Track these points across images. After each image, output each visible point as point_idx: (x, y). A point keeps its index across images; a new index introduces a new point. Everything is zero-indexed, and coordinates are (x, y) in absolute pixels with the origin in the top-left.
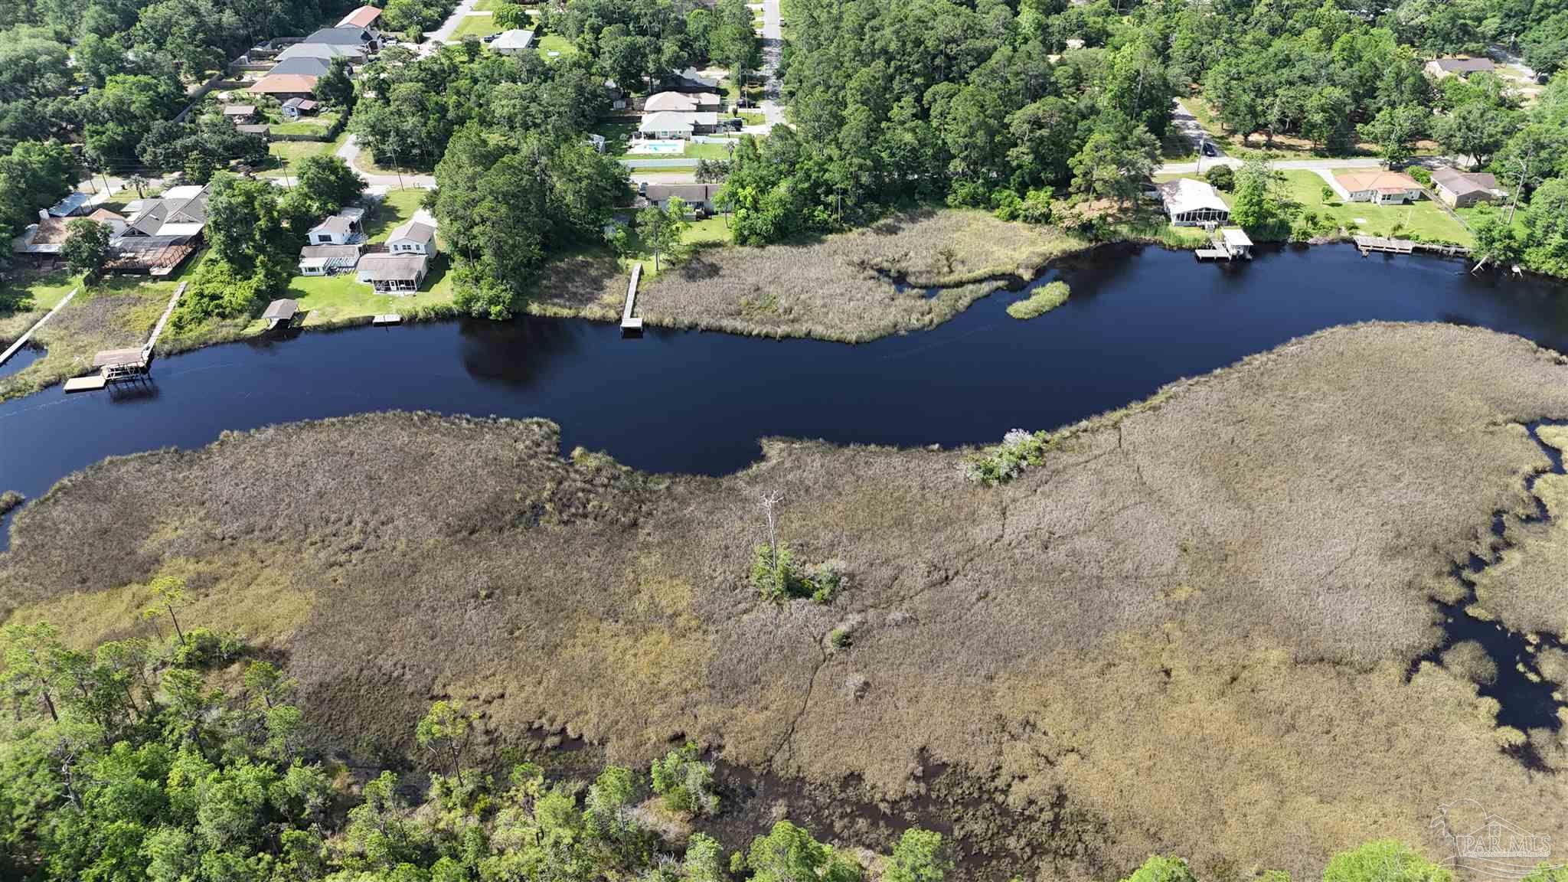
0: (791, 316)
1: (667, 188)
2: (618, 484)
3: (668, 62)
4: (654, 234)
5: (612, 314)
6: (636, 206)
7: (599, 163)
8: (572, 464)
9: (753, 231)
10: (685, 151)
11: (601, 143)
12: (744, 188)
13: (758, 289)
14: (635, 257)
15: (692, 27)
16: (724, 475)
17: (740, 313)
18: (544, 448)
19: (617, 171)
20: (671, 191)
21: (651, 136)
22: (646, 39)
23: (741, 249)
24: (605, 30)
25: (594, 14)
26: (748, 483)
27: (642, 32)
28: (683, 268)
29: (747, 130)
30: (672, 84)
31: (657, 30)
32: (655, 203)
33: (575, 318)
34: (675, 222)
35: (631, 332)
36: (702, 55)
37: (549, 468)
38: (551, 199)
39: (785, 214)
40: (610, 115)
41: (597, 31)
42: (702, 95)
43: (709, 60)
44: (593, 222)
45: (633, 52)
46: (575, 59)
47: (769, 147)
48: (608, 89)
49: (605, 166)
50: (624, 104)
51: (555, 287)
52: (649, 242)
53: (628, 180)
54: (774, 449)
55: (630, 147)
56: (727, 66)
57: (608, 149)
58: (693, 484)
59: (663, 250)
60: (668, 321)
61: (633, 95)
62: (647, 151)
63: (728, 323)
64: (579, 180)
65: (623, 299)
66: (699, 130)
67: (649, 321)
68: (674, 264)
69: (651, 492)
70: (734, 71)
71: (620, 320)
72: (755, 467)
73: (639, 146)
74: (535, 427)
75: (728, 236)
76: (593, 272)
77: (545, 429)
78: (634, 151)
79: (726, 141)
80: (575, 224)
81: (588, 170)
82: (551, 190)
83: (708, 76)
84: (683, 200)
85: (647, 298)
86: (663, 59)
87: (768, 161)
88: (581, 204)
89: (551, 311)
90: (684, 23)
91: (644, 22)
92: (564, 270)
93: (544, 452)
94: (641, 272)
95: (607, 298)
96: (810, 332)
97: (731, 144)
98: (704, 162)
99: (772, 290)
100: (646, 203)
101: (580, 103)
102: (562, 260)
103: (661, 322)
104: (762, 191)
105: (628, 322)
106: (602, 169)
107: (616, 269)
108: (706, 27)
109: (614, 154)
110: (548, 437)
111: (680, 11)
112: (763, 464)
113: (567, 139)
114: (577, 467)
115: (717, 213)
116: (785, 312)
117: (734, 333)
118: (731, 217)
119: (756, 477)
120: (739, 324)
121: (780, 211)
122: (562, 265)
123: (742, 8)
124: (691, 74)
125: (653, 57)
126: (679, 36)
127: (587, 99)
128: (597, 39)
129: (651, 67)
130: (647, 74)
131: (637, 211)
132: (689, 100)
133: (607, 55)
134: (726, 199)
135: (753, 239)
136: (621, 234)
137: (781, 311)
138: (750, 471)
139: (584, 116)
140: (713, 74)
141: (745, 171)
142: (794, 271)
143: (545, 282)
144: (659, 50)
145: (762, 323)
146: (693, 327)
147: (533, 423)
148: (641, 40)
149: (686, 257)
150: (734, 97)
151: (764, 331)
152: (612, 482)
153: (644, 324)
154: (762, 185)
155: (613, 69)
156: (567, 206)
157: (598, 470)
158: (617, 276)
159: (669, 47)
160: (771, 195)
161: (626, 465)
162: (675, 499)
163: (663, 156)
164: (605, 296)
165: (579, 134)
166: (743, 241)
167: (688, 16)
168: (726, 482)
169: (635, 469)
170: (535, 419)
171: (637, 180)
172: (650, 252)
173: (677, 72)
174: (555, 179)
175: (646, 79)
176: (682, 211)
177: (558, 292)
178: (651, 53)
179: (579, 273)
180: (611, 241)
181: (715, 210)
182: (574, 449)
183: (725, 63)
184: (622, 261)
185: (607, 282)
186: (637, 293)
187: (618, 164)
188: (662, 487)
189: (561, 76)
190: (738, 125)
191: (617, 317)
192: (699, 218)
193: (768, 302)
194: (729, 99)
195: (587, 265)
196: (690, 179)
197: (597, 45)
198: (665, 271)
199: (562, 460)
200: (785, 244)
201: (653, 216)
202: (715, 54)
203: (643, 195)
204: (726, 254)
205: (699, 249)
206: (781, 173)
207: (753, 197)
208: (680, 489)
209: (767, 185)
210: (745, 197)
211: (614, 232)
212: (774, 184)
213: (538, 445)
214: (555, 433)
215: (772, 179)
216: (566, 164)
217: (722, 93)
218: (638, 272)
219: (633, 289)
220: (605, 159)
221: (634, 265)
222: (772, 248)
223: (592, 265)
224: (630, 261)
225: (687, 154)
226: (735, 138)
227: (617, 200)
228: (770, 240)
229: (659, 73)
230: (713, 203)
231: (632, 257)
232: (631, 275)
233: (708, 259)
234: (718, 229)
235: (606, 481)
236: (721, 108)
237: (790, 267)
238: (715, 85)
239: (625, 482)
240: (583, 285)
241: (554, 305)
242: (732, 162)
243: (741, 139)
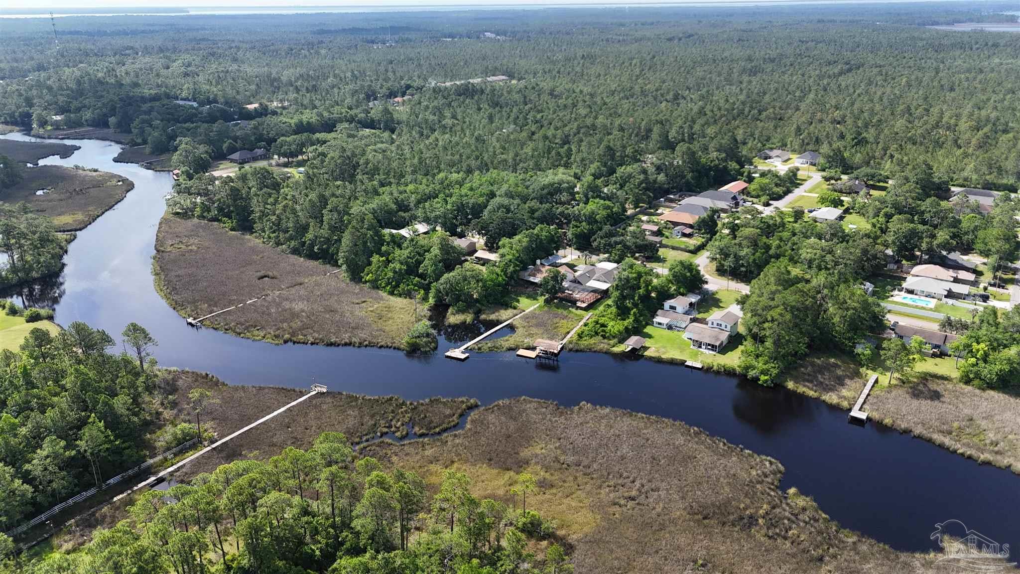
0: (996, 449)
1: (913, 329)
2: (816, 525)
3: (938, 246)
4: (894, 358)
5: (845, 404)
6: (885, 336)
7: (866, 302)
8: (786, 498)
9: (978, 375)
10: (936, 307)
11: (871, 289)
12: (978, 343)
13: (971, 420)
14: (874, 370)
15: (965, 225)
16: (903, 552)
17: (950, 433)
18: (769, 480)
19: (877, 309)
20: (916, 332)
21: (911, 292)
22: (925, 227)
23: (964, 386)
24: (895, 218)
25: (890, 206)
26: (923, 565)
27: (924, 222)
28: (911, 388)
29: (992, 303)
30: (938, 261)
31: (936, 222)
32: (901, 337)
33: (817, 399)
34: (913, 353)
35: (855, 420)
36: (968, 245)
37: (769, 494)
38: (823, 318)
39: (1010, 371)
40: (883, 272)
41: (889, 217)
42: (960, 272)
43: (973, 249)
44: (849, 339)
45: (913, 234)
46: (868, 232)
47: (1008, 318)
48: (886, 255)
49: (869, 304)
50: (896, 267)
51: (809, 375)
52: (888, 363)
53: (884, 317)
55: (892, 296)
56: (987, 256)
57: (874, 293)
58: (876, 548)
59: (898, 371)
60: (888, 421)
61: (904, 262)
62: (905, 301)
63: (938, 438)
64: (847, 309)
65: (857, 397)
66: (950, 295)
67: (873, 417)
68: (904, 383)
69: (841, 541)
70: (992, 260)
71: (850, 410)
72: (932, 555)
73: (899, 297)
74: (767, 464)
75: (955, 374)
76: (839, 372)
77: (774, 467)
78: (895, 299)
79: (973, 307)
80: (836, 337)
81: (855, 304)
82: (825, 311)
83: (968, 260)
84: (924, 341)
85: (875, 400)
86: (935, 242)
87: (1005, 328)
88: (844, 326)
89: (801, 389)
90: (960, 221)
91: (927, 216)
92: (819, 365)
93: (768, 483)
94: (876, 381)
95: (845, 392)
96: (1010, 466)
97: (976, 311)
98: (949, 318)
99: (984, 424)
100: (894, 336)
101: (862, 260)
102: (820, 359)
103: (882, 420)
104: (994, 349)
105: (855, 413)
106: (866, 306)
107: (857, 374)
108: (976, 227)
109: (879, 298)
110: (774, 473)
111: (958, 212)
112: (940, 555)
113: (846, 281)
114: (789, 501)
115: (950, 356)
116: (992, 444)
117: (941, 446)
118: (962, 362)
119: (932, 562)
120: (947, 441)
121: (1007, 368)
122: (818, 361)
123: (1011, 218)
124: (956, 256)
125: (928, 240)
126: (952, 230)
127: (868, 259)
128: (888, 222)
129: (924, 246)
130: (920, 250)
131: (885, 339)
132: (951, 273)
133: (892, 233)
134: (961, 348)
135: (976, 382)
136: (868, 352)
137: (988, 442)
138: (927, 557)
139: (863, 269)
140: (974, 260)
141: (983, 331)
142: (1008, 415)
143: (803, 369)
144: (933, 236)
145: (968, 445)
146: (907, 432)
147: (766, 460)
148: (921, 227)
149: (915, 380)
150: (988, 277)
151: (969, 453)
152: (812, 522)
153: (868, 418)
154: (995, 344)
155: (894, 242)
156: (833, 324)
157: (804, 509)
158: (856, 379)
159: (942, 235)
160: (1001, 354)
161: (825, 513)
162: (858, 553)
163: (917, 307)
164: (844, 391)
165: (855, 280)
166: (967, 381)
167: (964, 217)
168: (904, 557)
169: (832, 519)
170: (769, 458)
171: (891, 319)
172: (887, 369)
173: (944, 253)
174: (830, 305)
175: (918, 253)
176: (921, 348)
177: (810, 378)
178: (926, 237)
179: (829, 370)
180: (859, 355)
181: (949, 353)
182: (790, 488)
183: (986, 253)
184: (863, 370)
185: (848, 381)
186: (868, 395)
187: (879, 305)
188: (850, 540)
189: (854, 241)
190: (985, 298)
191: (848, 407)
192: (934, 355)
193: (978, 432)
194: (982, 278)
195: (836, 366)
196: (935, 327)
197: (886, 226)
198: (896, 386)
199: (780, 493)
200: (1004, 392)
201: (896, 345)
202: (979, 246)
203: (893, 330)
204: (950, 386)
205: (926, 377)
206: (1014, 339)
207: (984, 351)
208: (864, 548)
209: (999, 345)
210: (978, 351)
211: (863, 349)
212: (1005, 346)
213: (766, 476)
214: (780, 472)
215: (1005, 342)
216: (841, 297)
217: (979, 273)
218: (873, 381)
219: (866, 391)
220: (870, 300)
221: (872, 376)
222: (992, 393)
223: (839, 367)
224: (869, 372)
225: (936, 309)
226: (980, 306)
227: (872, 329)
228: (991, 386)
229: (930, 251)
230: (949, 347)
231: (871, 369)
232: (867, 381)
233: (933, 386)
234: (948, 367)
235: (807, 519)
236: (975, 284)
237: (1003, 411)
238: (973, 267)
239: (821, 525)
240: (830, 379)
241: (805, 386)
242: (974, 323)
243: (985, 308)
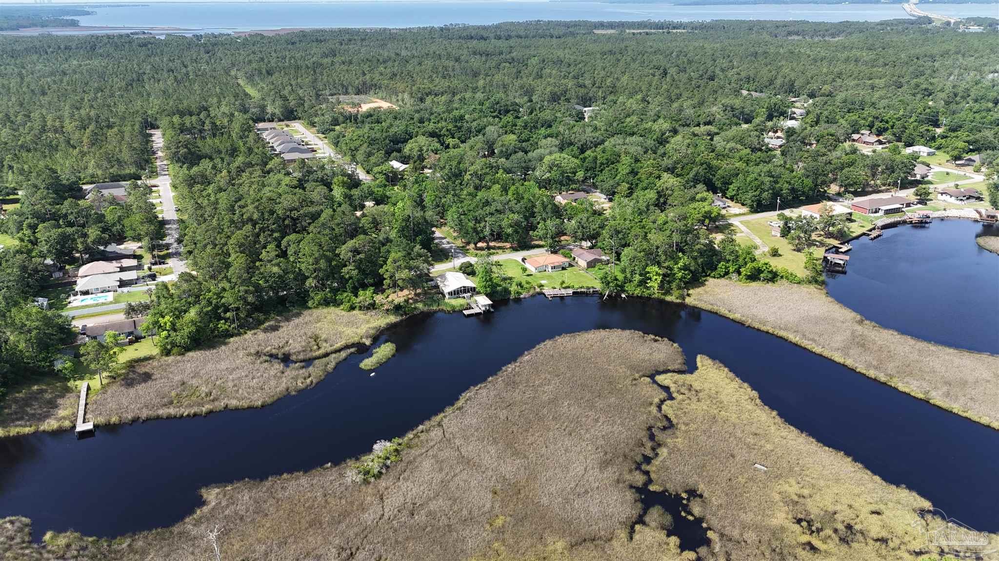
0: (212, 398)
1: (103, 326)
2: (86, 552)
3: (94, 242)
4: (96, 359)
5: (67, 424)
6: (79, 342)
7: (45, 317)
8: (44, 547)
9: (174, 345)
10: (115, 299)
11: (45, 303)
12: (163, 317)
13: (184, 383)
14: (82, 378)
15: (109, 217)
16: (174, 525)
17: (171, 403)
18: (18, 540)
19: (60, 321)
20: (106, 328)
21: (86, 293)
22: (74, 229)
23: (166, 358)
24: (40, 226)
25: (30, 216)
26: (195, 525)
27: (71, 224)
28: (123, 380)
29: (160, 279)
30: (99, 257)
31: (82, 222)
32: (95, 338)
33: (36, 433)
34: (112, 348)
35: (84, 434)
36: (119, 235)
37: (23, 555)
38: (7, 349)
39: (197, 330)
40: (51, 283)
41: (33, 228)
42: (123, 260)
43: (125, 238)
44: (44, 359)
45: (64, 239)
46: (17, 248)
47: (178, 288)
48: (47, 266)
49: (50, 318)
50: (61, 274)
51: (16, 413)
52: (92, 366)
53: (70, 325)
54: (212, 495)
55: (70, 303)
56: (139, 240)
57: (50, 306)
58: (150, 537)
59: (105, 370)
60: (114, 419)
61: (67, 267)
62: (83, 303)
63: (163, 412)
64: (30, 331)
65: (76, 411)
66: (123, 284)
67: (99, 423)
68: (115, 378)
69: (116, 552)
70: (145, 242)
71: (74, 427)
72: (198, 512)
73: (76, 301)
74: (8, 526)
75: (156, 351)
76: (48, 396)
77: (17, 524)
78: (74, 304)
79: (146, 288)
80: (29, 363)
81: (36, 324)
82: (6, 342)
83: (125, 249)
84: (117, 333)
85: (95, 406)
86: (89, 240)
87: (179, 297)
88: (33, 347)
89: (14, 431)
90: (103, 216)
91: (71, 218)
92: (23, 399)
93: (18, 544)
94: (89, 388)
95: (62, 413)
96: (227, 406)
97: (150, 290)
98: (130, 305)
99: (194, 382)
100: (87, 339)
101: (24, 278)
102: (19, 392)
103: (109, 421)
104: (178, 317)
105: (81, 427)
106: (47, 321)
107: (68, 390)
108: (120, 217)
109: (57, 309)
110: (20, 530)
111: (98, 208)
112: (205, 507)
113: (16, 304)
114: (49, 548)
115: (145, 337)
116: (207, 395)
117: (169, 418)
118: (156, 338)
119: (201, 518)
120: (172, 411)
121: (193, 328)
122: (21, 395)
123: (147, 203)
124: (112, 248)
125: (81, 240)
126: (100, 225)
127: (30, 275)
128: (34, 233)
129: (80, 247)
130: (78, 252)
131: (80, 345)
132: (114, 265)
133: (44, 242)
134: (151, 326)
135: (175, 350)
136: (68, 364)
137: (203, 395)
138: (195, 516)
139: (28, 286)
140: (130, 246)
141: (163, 306)
142: (210, 366)
143: (6, 411)
144: (85, 235)
145: (190, 406)
146: (135, 420)
147: (6, 522)
148: (69, 230)
149: (124, 371)
150: (147, 259)
151: (193, 411)
152: (81, 552)
153: (94, 426)
154: (177, 313)
155: (49, 251)
156: (21, 351)
157: (68, 546)
158: (68, 395)
159: (93, 232)
160: (185, 319)
161: (91, 536)
162: (137, 552)
163: (97, 305)
164: (60, 412)
165: (26, 299)
166: (168, 353)
167: (106, 211)
168: (176, 529)
169: (100, 537)
170: (8, 519)
171: (77, 324)
172: (94, 372)
173: (102, 248)
174: (8, 334)
175: (77, 255)
176: (116, 340)
177: (19, 416)
178: (79, 237)
179: (36, 399)
180: (61, 371)
181: (143, 335)
182: (44, 534)
183: (138, 238)
184: (71, 384)
185: (60, 401)
186: (86, 404)
187: (61, 316)
188: (125, 545)
189: (7, 261)
190: (153, 277)
191: (71, 425)
192: (131, 343)
193: (193, 391)
194: (143, 261)
195: (41, 391)
196: (121, 317)
197: (35, 237)
198: (108, 384)
199: (36, 546)
200: (201, 349)
201: (93, 347)
202: (129, 233)
203: (84, 334)
204: (155, 363)
205: (132, 364)
206: (190, 303)
207: (171, 322)
208: (140, 543)
209: (180, 313)
210: (165, 323)
211: (62, 364)
212: (185, 312)
213: (12, 539)
214: (27, 525)
215: (184, 308)
216: (17, 321)
217: (139, 257)
218: (86, 390)
219: (82, 402)
220: (49, 313)
221: (82, 385)
222: (190, 354)
223: (46, 391)
224: (78, 382)
225: (116, 301)
226: (152, 285)
227: (62, 341)
228: (187, 349)
229: (87, 250)
230: (140, 330)
231: (79, 379)
232: (80, 392)
233: (141, 369)
234: (147, 348)
235: (75, 553)
236: (139, 267)
237: (205, 365)
238: (132, 253)
239: (92, 549)
240: (40, 407)
241: (16, 426)
242: (152, 301)
243: (157, 285)
